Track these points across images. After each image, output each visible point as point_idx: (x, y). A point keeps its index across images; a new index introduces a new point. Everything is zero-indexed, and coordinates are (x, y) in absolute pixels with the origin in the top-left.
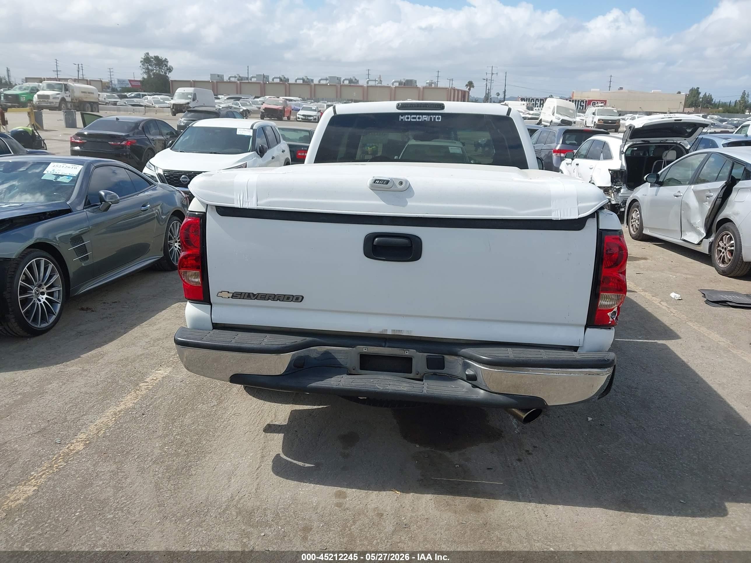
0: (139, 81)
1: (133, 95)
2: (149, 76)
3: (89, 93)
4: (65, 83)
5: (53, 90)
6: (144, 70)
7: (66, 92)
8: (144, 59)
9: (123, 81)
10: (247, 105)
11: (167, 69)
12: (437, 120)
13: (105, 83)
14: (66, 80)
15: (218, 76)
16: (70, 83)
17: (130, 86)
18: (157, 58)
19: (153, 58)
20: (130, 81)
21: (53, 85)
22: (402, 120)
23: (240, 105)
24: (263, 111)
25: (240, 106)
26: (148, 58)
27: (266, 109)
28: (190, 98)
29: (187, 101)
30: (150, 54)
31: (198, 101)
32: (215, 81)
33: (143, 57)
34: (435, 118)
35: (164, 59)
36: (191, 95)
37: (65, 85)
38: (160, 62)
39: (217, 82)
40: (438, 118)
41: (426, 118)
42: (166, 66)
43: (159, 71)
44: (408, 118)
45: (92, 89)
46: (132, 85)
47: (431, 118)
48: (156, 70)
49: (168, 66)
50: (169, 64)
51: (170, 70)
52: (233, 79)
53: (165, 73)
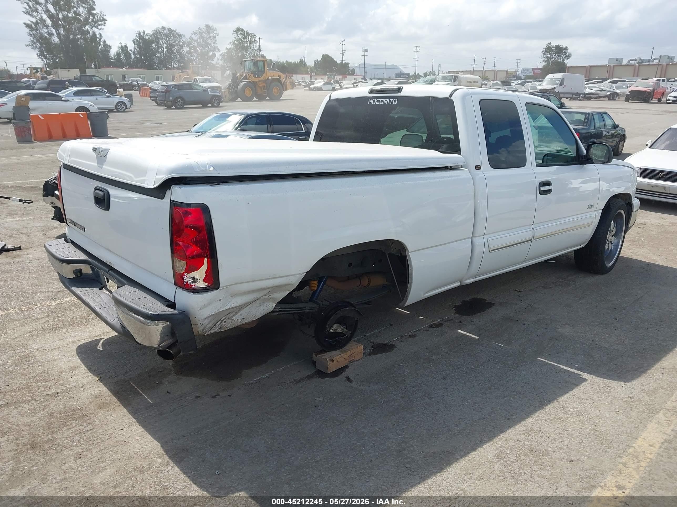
0: (540, 69)
1: (520, 82)
2: (548, 64)
3: (474, 82)
4: (455, 74)
5: (445, 81)
6: (544, 59)
7: (455, 82)
8: (546, 49)
9: (527, 70)
10: (623, 88)
11: (566, 57)
12: (394, 103)
13: (511, 73)
14: (458, 72)
15: (617, 60)
16: (460, 75)
17: (532, 74)
18: (558, 47)
19: (554, 47)
20: (533, 69)
21: (446, 76)
22: (370, 103)
23: (615, 88)
24: (629, 94)
25: (614, 90)
26: (550, 47)
27: (632, 92)
28: (557, 84)
29: (553, 86)
30: (552, 44)
31: (565, 86)
32: (612, 65)
33: (545, 47)
34: (392, 101)
35: (564, 47)
36: (559, 80)
37: (455, 76)
38: (560, 50)
39: (614, 66)
40: (395, 101)
41: (386, 101)
42: (565, 53)
43: (558, 59)
44: (374, 101)
45: (477, 78)
46: (534, 73)
47: (390, 101)
48: (554, 57)
49: (567, 54)
50: (569, 51)
51: (568, 57)
52: (632, 62)
53: (563, 60)
